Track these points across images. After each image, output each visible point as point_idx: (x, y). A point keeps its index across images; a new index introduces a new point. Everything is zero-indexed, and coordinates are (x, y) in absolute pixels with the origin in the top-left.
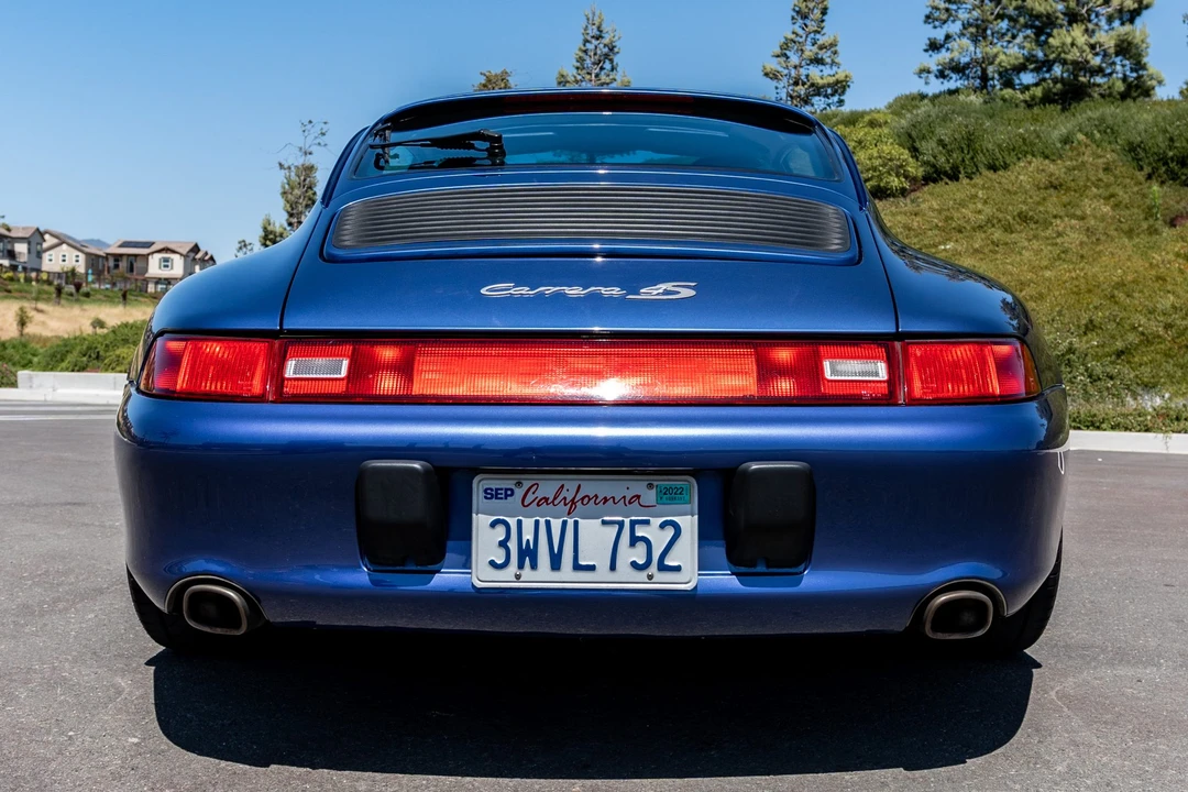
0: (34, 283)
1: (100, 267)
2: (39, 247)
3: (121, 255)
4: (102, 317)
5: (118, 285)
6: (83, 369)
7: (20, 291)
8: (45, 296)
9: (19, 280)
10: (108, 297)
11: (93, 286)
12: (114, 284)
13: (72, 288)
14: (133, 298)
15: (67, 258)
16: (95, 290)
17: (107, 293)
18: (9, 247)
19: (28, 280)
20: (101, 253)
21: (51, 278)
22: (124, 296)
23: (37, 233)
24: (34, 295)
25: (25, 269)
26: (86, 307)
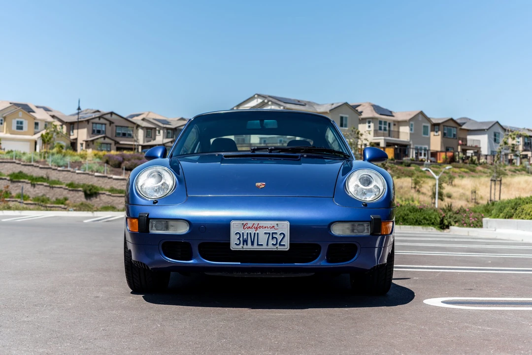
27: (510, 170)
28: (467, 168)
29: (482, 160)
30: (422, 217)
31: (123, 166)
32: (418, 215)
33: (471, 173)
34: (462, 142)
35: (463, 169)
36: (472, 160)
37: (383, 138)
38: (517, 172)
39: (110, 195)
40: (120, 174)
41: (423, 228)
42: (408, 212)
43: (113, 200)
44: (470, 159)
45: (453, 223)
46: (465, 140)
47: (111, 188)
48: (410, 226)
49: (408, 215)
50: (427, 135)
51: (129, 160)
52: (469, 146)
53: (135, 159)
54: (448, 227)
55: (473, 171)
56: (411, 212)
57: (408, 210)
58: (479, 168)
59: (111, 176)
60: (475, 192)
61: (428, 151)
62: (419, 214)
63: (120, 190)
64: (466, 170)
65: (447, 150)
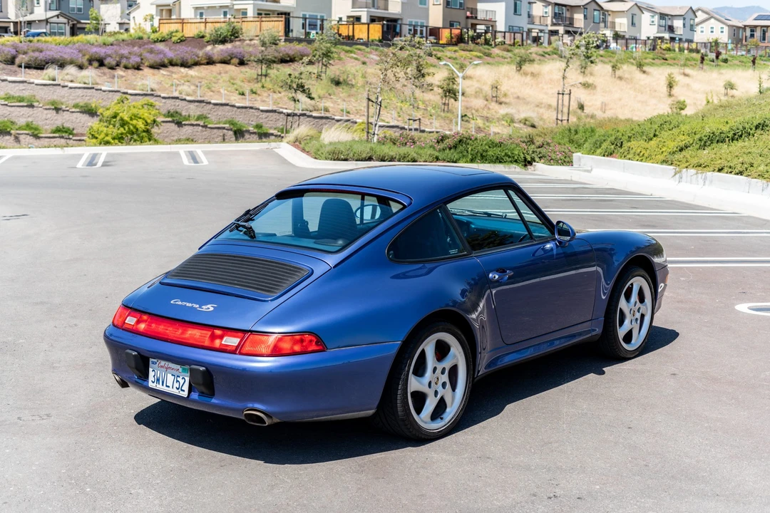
0: (686, 51)
1: (740, 37)
2: (692, 22)
3: (756, 27)
4: (733, 81)
5: (752, 52)
6: (610, 154)
7: (674, 59)
8: (693, 63)
9: (674, 51)
10: (742, 62)
11: (732, 53)
12: (749, 51)
13: (713, 56)
14: (762, 62)
15: (714, 30)
16: (733, 57)
17: (742, 59)
18: (669, 23)
19: (681, 50)
20: (740, 25)
21: (698, 48)
22: (754, 62)
23: (690, 10)
24: (682, 63)
25: (680, 40)
26: (723, 71)
27: (536, 54)
28: (480, 51)
29: (500, 39)
30: (503, 154)
31: (17, 61)
32: (497, 151)
33: (486, 57)
34: (472, 14)
35: (475, 53)
36: (486, 39)
37: (366, 9)
38: (547, 56)
39: (6, 105)
40: (15, 73)
41: (505, 167)
42: (487, 147)
43: (10, 111)
44: (483, 37)
45: (537, 159)
46: (474, 11)
47: (6, 95)
48: (489, 165)
49: (487, 151)
50: (425, 4)
51: (25, 53)
52: (481, 20)
53: (33, 51)
54: (530, 163)
55: (489, 55)
56: (490, 147)
57: (486, 144)
58: (496, 51)
59: (5, 77)
60: (496, 88)
61: (427, 27)
62: (499, 149)
63: (19, 97)
64: (479, 54)
65: (452, 25)
